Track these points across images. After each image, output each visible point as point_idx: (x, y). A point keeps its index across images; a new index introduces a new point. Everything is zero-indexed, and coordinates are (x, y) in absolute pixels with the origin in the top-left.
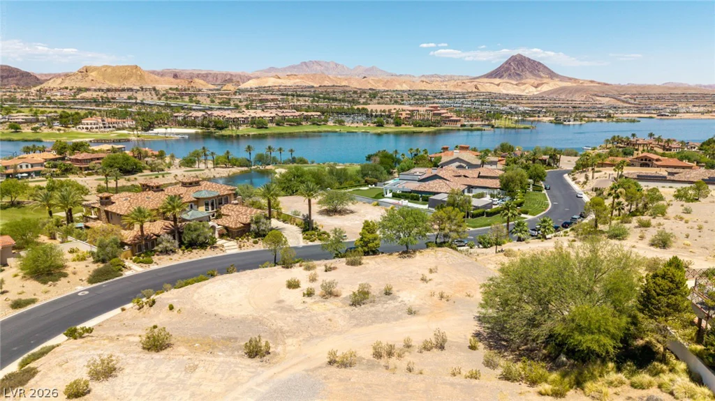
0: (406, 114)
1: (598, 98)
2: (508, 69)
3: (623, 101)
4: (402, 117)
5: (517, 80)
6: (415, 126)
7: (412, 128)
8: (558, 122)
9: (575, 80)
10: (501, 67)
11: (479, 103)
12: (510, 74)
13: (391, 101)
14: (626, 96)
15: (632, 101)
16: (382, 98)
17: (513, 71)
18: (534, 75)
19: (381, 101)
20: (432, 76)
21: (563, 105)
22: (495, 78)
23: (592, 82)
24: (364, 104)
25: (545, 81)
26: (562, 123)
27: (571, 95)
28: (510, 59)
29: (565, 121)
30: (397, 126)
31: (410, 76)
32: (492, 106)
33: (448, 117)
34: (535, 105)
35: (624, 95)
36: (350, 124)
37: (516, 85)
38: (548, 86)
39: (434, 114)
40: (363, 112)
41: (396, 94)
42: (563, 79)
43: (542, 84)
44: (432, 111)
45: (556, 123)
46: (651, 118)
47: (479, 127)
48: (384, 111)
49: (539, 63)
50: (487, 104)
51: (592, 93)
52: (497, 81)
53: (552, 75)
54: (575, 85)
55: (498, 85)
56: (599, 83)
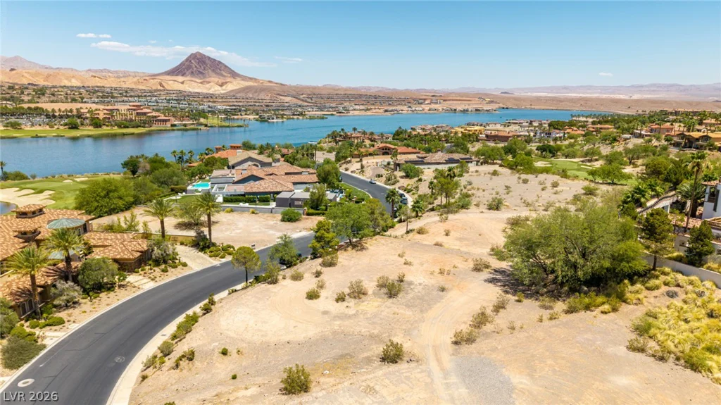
0: (104, 114)
1: (281, 97)
2: (189, 67)
3: (303, 100)
4: (101, 117)
5: (201, 79)
6: (120, 127)
7: (116, 130)
8: (262, 120)
9: (256, 79)
10: (182, 64)
11: (175, 102)
12: (192, 72)
13: (67, 99)
14: (304, 96)
15: (309, 100)
16: (53, 95)
17: (195, 69)
18: (217, 73)
19: (53, 98)
20: (102, 71)
21: (257, 104)
22: (177, 75)
23: (270, 82)
24: (30, 102)
25: (228, 80)
26: (266, 121)
27: (257, 94)
28: (190, 56)
29: (269, 119)
30: (97, 127)
31: (72, 70)
32: (189, 104)
33: (156, 117)
34: (231, 104)
35: (302, 94)
36: (28, 127)
37: (201, 83)
38: (233, 86)
39: (137, 113)
40: (39, 112)
41: (72, 91)
42: (244, 78)
43: (226, 83)
44: (134, 110)
45: (261, 121)
46: (332, 115)
47: (193, 126)
48: (71, 111)
49: (220, 62)
50: (184, 103)
51: (275, 92)
52: (180, 79)
53: (234, 75)
54: (256, 84)
55: (182, 83)
56: (276, 83)
